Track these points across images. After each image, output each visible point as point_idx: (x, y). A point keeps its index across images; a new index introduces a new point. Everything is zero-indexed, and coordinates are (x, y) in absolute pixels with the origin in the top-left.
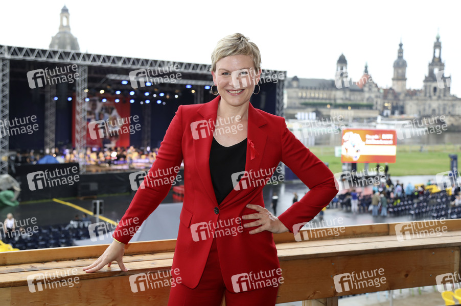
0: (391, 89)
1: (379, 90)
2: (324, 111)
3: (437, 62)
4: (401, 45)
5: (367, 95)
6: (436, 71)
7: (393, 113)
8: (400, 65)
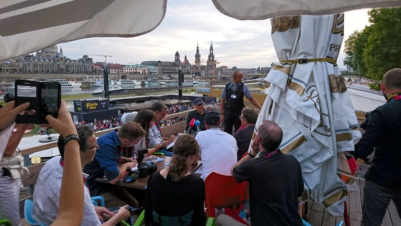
0: (195, 66)
1: (191, 66)
2: (172, 76)
3: (211, 55)
4: (198, 48)
5: (187, 68)
6: (211, 59)
7: (196, 75)
8: (198, 56)
